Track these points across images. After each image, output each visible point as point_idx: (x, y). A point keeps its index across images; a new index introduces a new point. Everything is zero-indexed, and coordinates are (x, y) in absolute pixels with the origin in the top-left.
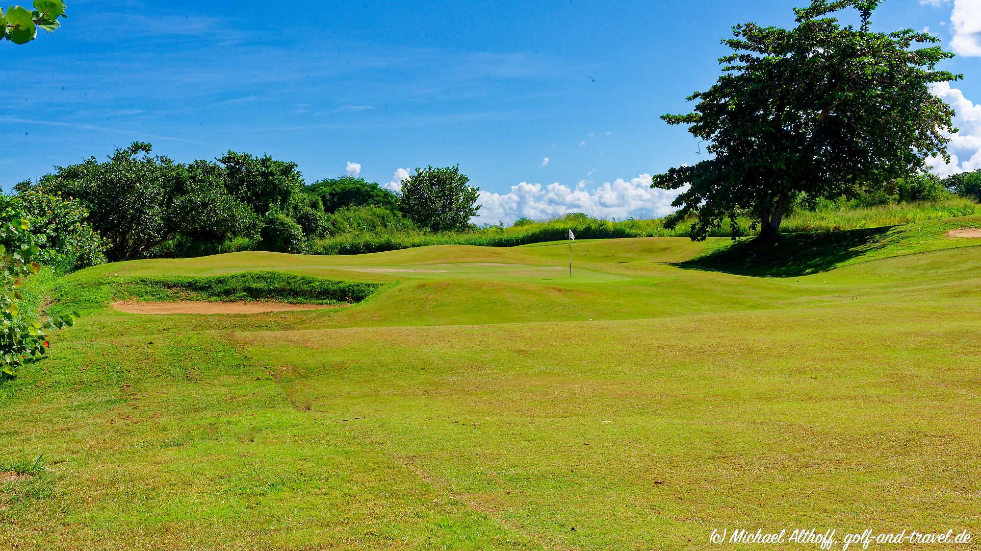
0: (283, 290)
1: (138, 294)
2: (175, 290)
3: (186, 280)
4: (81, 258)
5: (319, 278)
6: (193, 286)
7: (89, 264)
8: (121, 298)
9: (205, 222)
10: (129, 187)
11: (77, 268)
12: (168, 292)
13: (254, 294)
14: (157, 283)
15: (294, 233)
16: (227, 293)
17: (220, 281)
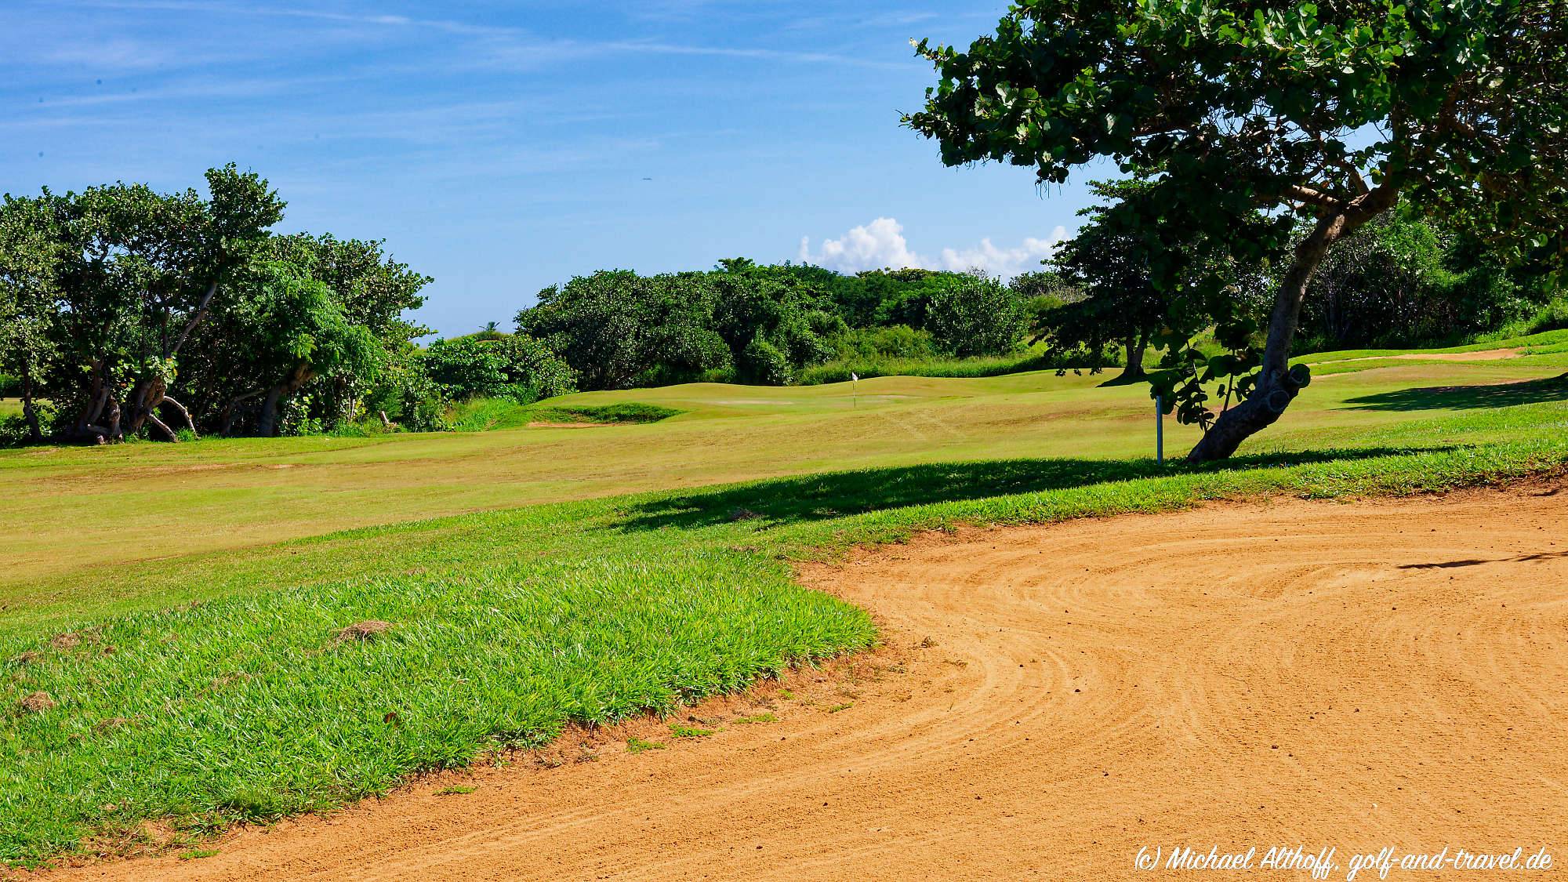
0: (639, 416)
1: (550, 418)
2: (575, 415)
3: (583, 409)
4: (544, 390)
5: (664, 407)
6: (587, 413)
7: (551, 395)
8: (538, 420)
9: (671, 354)
10: (605, 320)
11: (540, 399)
12: (571, 416)
13: (622, 418)
14: (564, 410)
15: (774, 361)
16: (606, 417)
17: (604, 409)
